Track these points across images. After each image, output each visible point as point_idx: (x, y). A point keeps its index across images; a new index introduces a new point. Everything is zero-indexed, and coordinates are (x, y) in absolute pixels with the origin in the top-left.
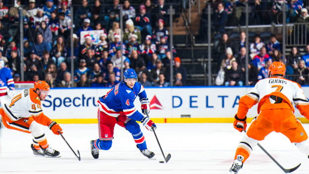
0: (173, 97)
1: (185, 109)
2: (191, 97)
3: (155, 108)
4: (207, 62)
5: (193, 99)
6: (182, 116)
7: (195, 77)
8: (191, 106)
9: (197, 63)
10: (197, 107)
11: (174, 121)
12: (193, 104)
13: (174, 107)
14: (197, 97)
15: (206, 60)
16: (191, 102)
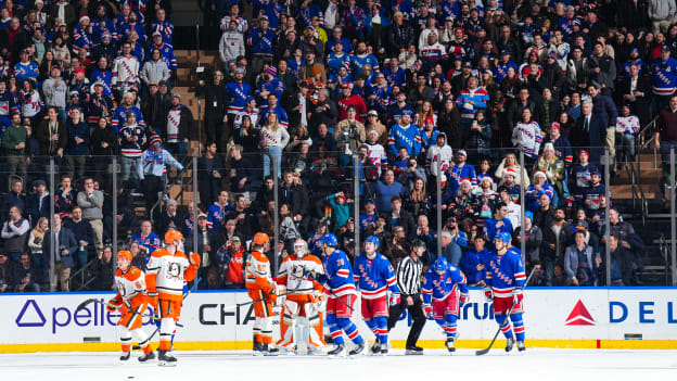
0: (612, 304)
1: (632, 324)
2: (642, 304)
3: (581, 322)
4: (670, 244)
5: (646, 308)
6: (626, 336)
7: (650, 271)
8: (642, 320)
9: (653, 247)
10: (652, 321)
11: (612, 345)
12: (647, 317)
13: (612, 321)
14: (652, 304)
15: (668, 241)
16: (642, 312)
